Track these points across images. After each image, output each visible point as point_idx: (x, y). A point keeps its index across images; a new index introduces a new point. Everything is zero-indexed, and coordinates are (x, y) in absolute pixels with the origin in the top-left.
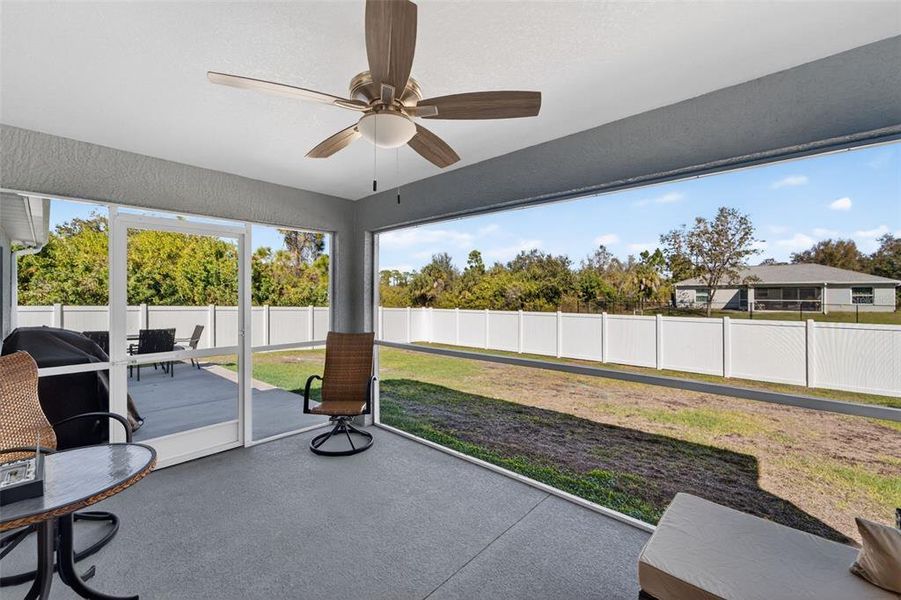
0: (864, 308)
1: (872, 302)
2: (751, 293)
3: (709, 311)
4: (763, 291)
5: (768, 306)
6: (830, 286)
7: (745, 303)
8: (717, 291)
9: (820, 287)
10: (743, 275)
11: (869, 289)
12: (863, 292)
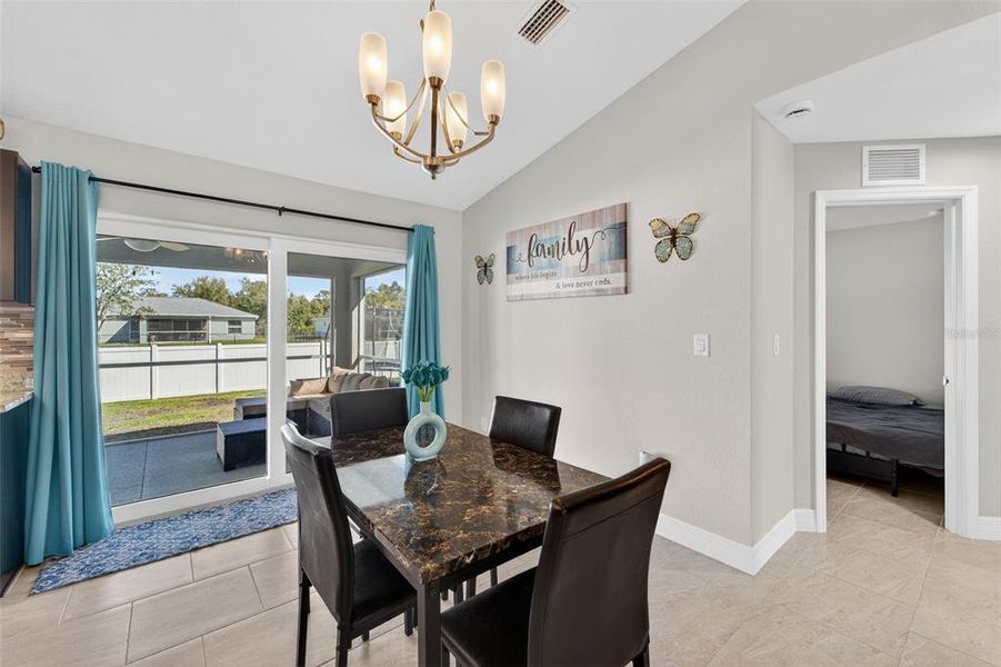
0: (236, 335)
1: (240, 332)
2: (143, 325)
4: (155, 322)
5: (160, 337)
6: (214, 319)
7: (137, 336)
8: (105, 322)
9: (205, 320)
11: (238, 322)
12: (235, 322)
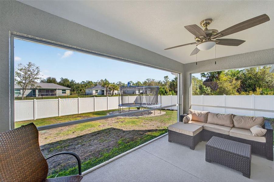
0: (64, 95)
1: (65, 93)
2: (37, 91)
3: (23, 98)
4: (40, 90)
5: (42, 95)
6: (58, 89)
7: (35, 95)
8: (26, 91)
9: (55, 90)
10: (36, 85)
11: (65, 90)
12: (64, 91)
